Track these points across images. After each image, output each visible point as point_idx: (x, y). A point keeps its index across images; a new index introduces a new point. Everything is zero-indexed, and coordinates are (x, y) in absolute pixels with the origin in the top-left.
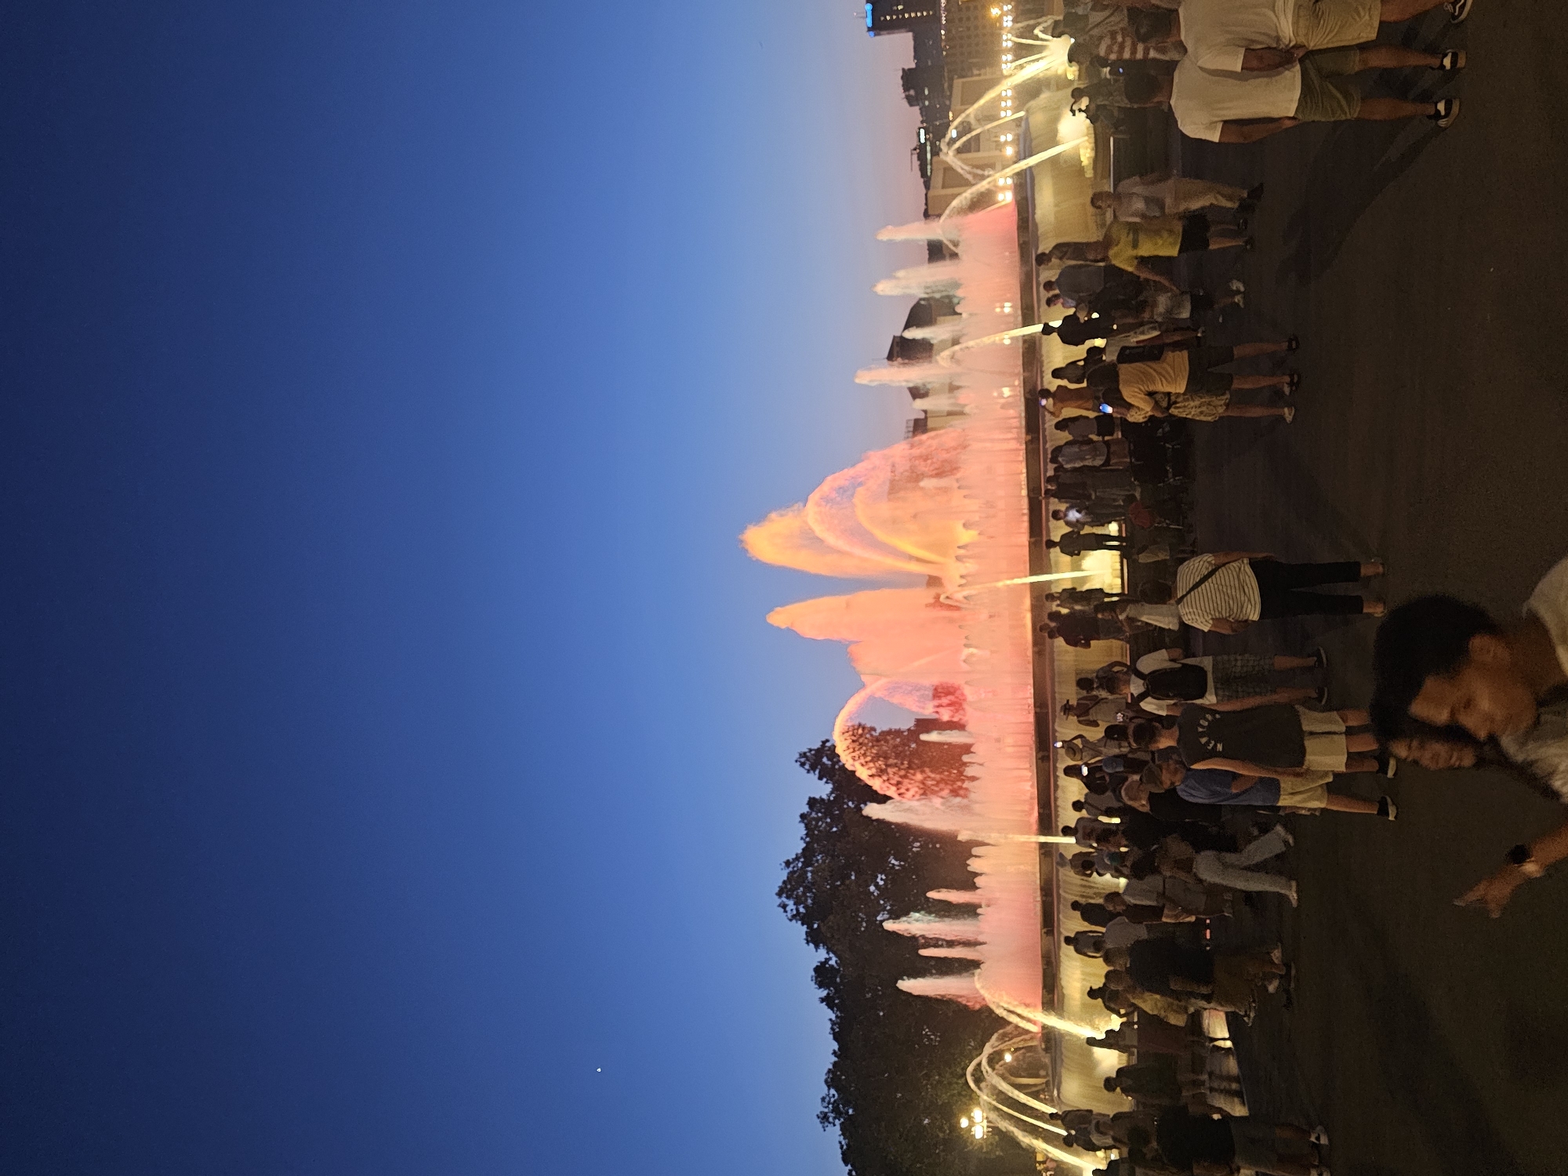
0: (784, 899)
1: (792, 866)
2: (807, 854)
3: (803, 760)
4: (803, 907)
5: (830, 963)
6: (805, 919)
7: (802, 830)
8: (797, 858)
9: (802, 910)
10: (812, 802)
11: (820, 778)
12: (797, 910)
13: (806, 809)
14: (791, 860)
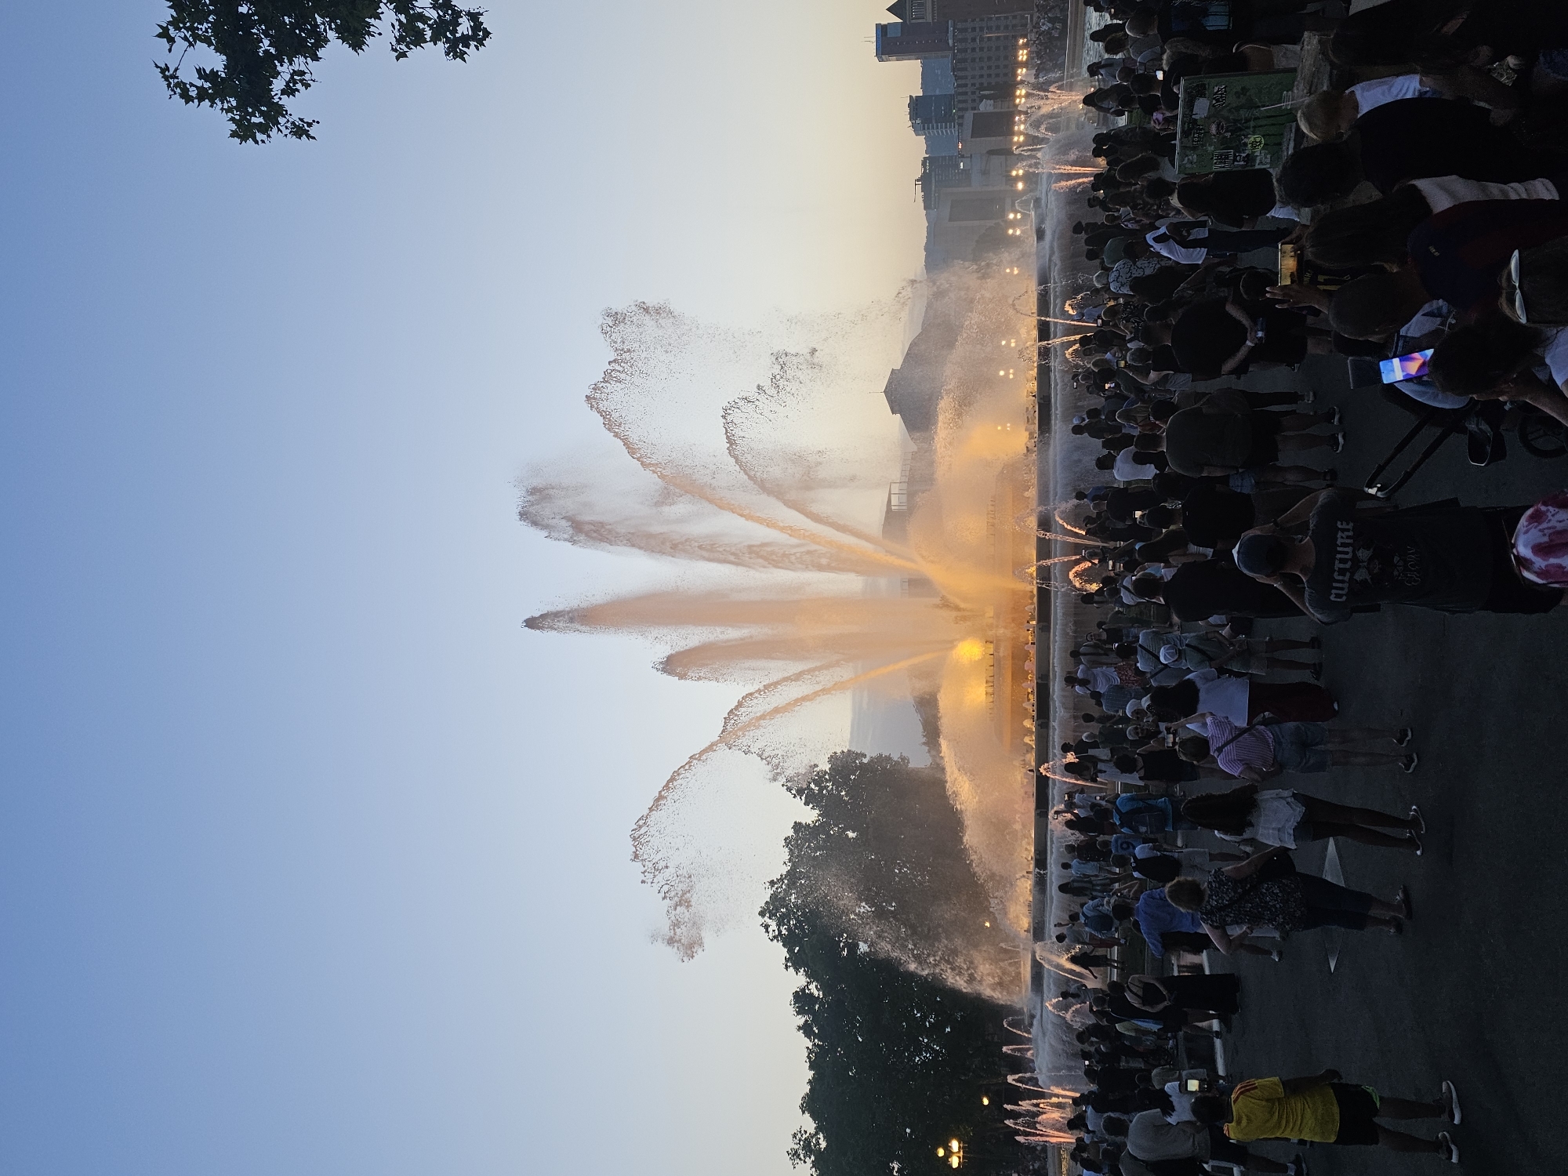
0: (767, 920)
1: (776, 886)
2: (792, 876)
3: (789, 785)
4: (785, 928)
5: (810, 988)
6: (788, 942)
7: (785, 854)
8: (781, 880)
9: (783, 931)
10: (798, 827)
11: (806, 804)
12: (780, 932)
13: (791, 833)
14: (776, 881)
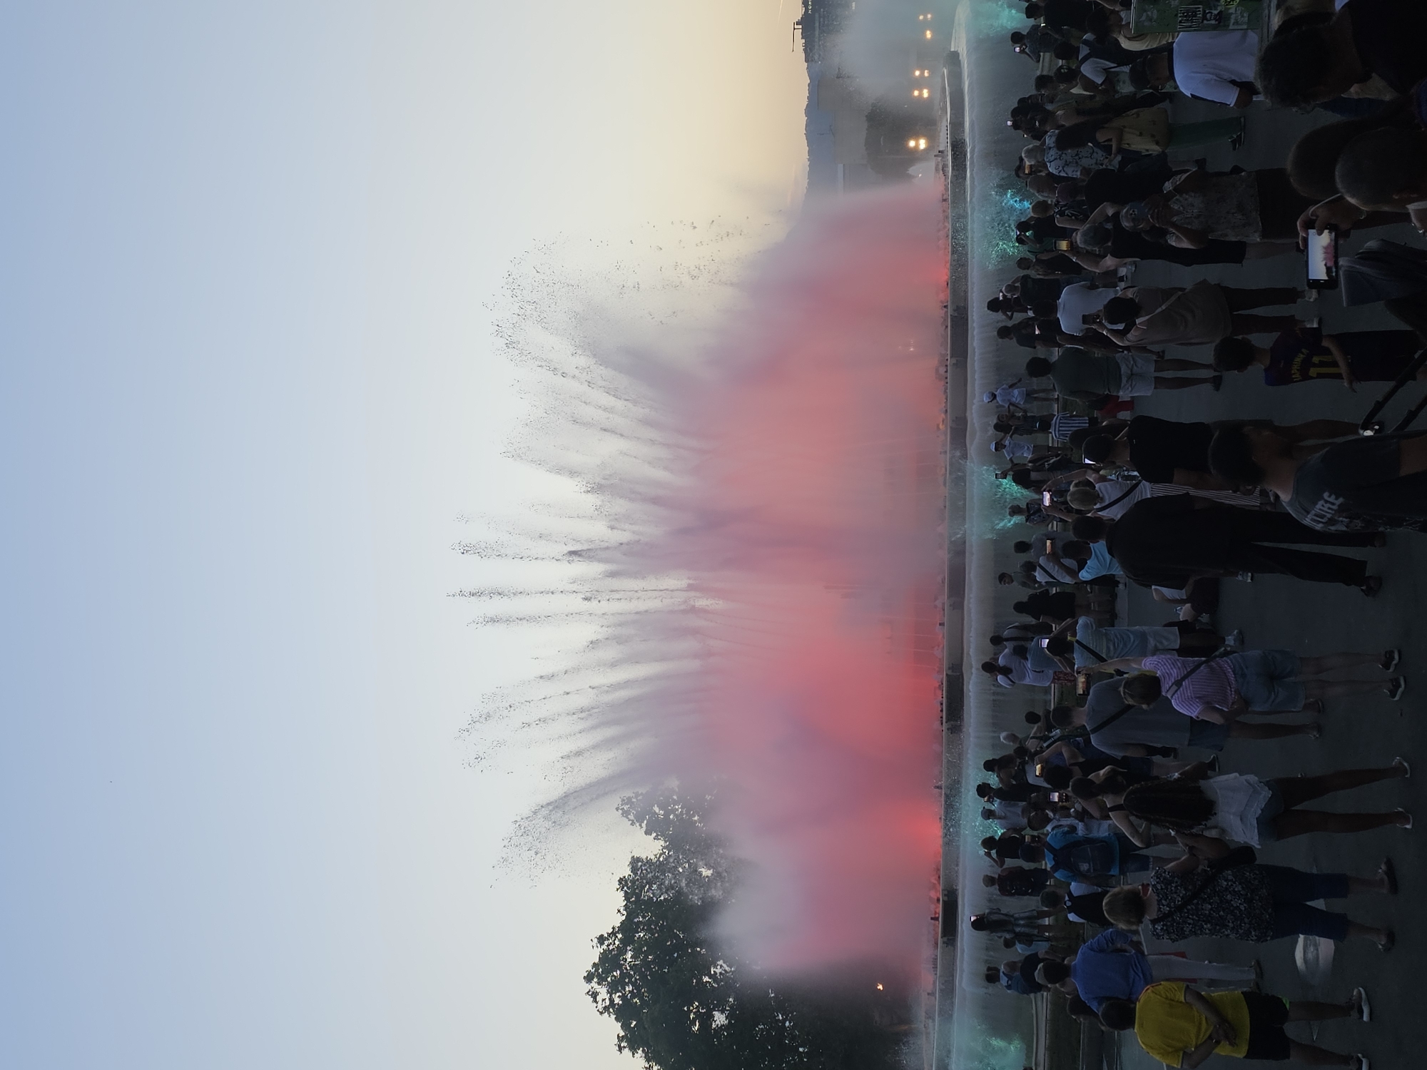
0: (596, 986)
1: (606, 943)
2: (627, 928)
3: (626, 807)
4: (619, 997)
6: (623, 1013)
7: (619, 900)
8: (613, 933)
9: (617, 1000)
10: (635, 863)
11: (648, 833)
12: (612, 1000)
13: (627, 872)
14: (606, 935)
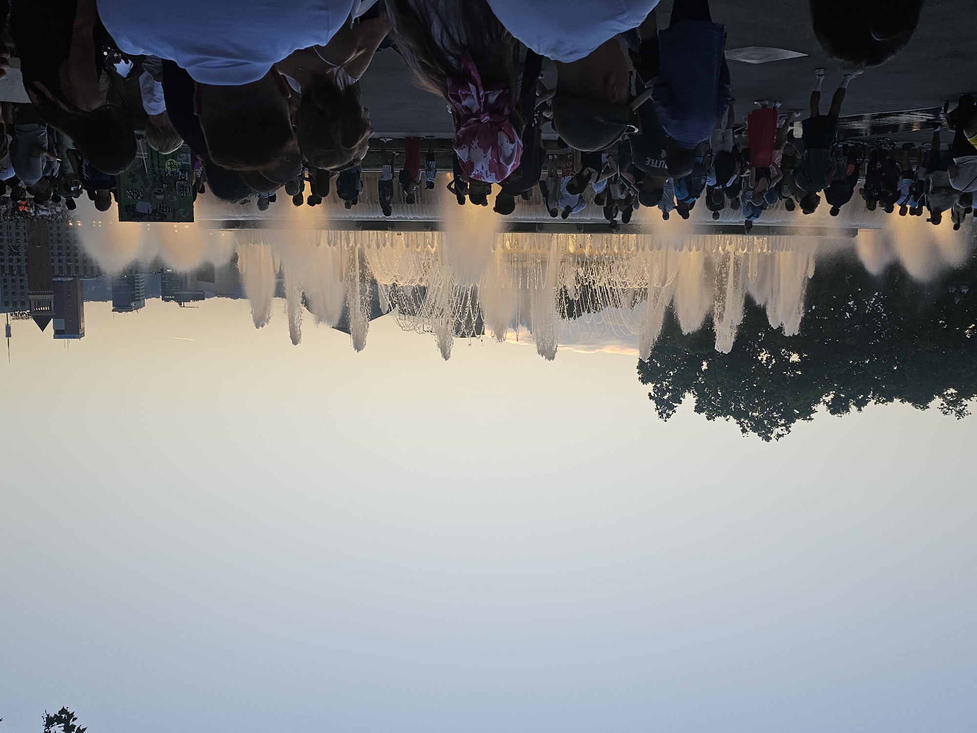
0: (773, 436)
1: (746, 428)
2: (738, 415)
4: (781, 421)
5: (828, 401)
6: (790, 419)
7: (720, 420)
10: (699, 409)
11: (680, 402)
12: (782, 425)
13: (704, 415)
14: (742, 428)
